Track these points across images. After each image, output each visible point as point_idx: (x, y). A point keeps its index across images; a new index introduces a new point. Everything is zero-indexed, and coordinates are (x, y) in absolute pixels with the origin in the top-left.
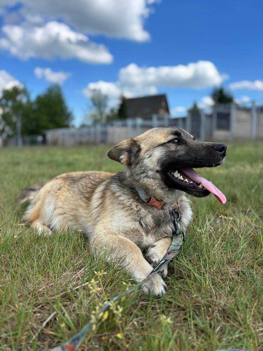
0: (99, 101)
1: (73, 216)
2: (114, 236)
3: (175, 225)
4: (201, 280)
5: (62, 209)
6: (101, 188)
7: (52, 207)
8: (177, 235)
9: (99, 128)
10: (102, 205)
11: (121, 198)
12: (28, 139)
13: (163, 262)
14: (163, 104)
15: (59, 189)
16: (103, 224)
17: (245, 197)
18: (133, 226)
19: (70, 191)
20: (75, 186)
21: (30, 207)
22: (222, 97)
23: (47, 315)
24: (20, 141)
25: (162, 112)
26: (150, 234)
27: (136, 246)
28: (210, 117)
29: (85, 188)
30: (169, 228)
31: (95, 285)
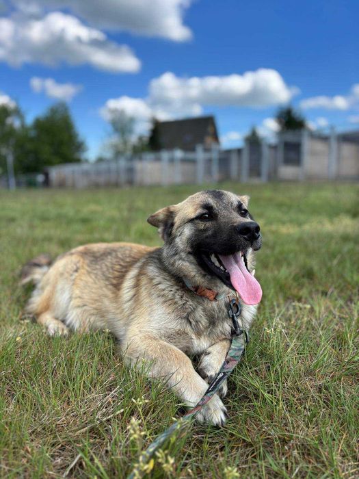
0: (121, 125)
1: (96, 309)
2: (154, 343)
3: (234, 322)
4: (272, 402)
5: (80, 300)
6: (133, 273)
7: (66, 296)
8: (238, 335)
9: (122, 163)
10: (136, 297)
11: (161, 287)
12: (23, 178)
13: (221, 375)
14: (210, 129)
15: (76, 271)
16: (138, 325)
17: (324, 270)
18: (179, 327)
19: (91, 275)
20: (98, 267)
21: (35, 293)
22: (290, 121)
23: (69, 458)
24: (12, 181)
25: (209, 140)
26: (202, 337)
27: (184, 355)
28: (274, 148)
29: (111, 271)
30: (227, 326)
31: (136, 426)
